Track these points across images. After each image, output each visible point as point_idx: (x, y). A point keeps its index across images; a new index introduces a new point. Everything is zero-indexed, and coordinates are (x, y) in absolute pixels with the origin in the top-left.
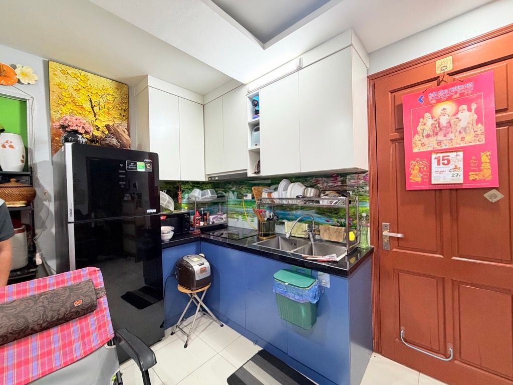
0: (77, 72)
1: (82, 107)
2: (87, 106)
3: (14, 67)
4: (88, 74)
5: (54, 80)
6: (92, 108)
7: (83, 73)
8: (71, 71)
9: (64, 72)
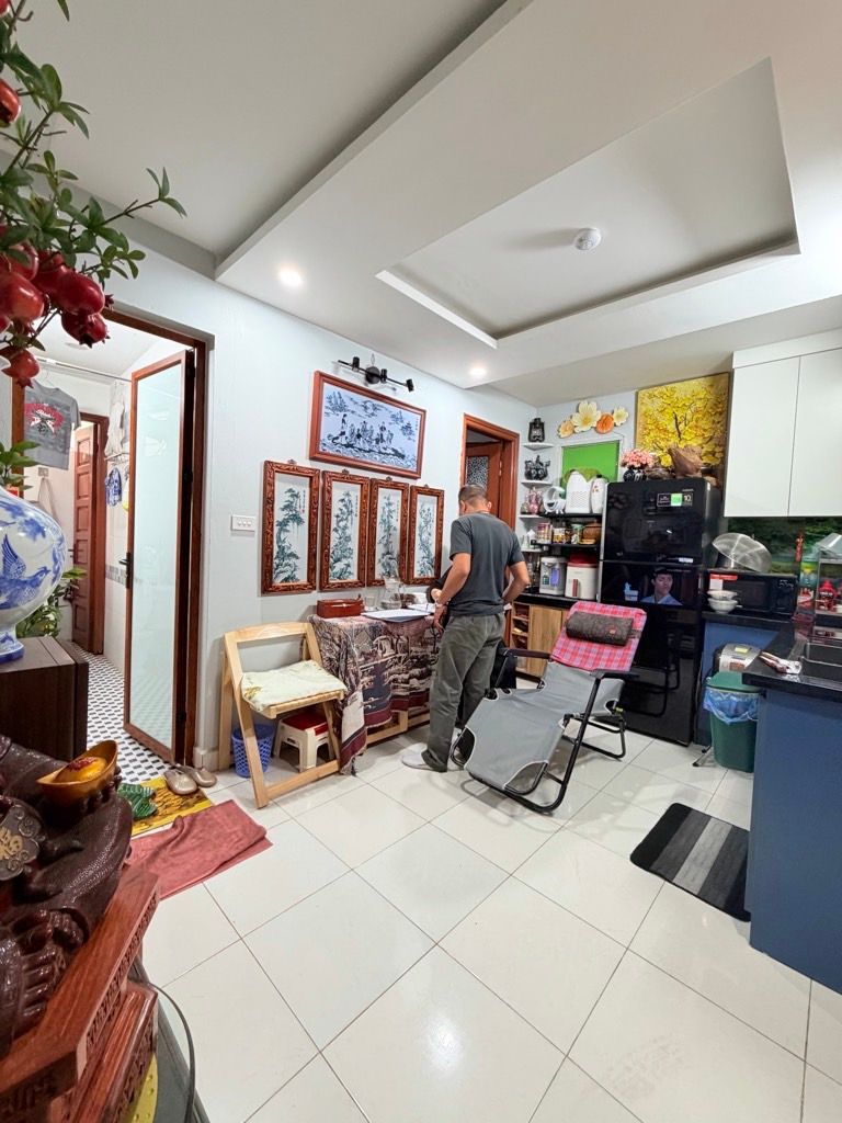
0: (663, 389)
1: (665, 430)
2: (671, 427)
3: (613, 413)
4: (676, 385)
5: (642, 409)
6: (677, 426)
7: (670, 386)
8: (657, 391)
9: (650, 397)
